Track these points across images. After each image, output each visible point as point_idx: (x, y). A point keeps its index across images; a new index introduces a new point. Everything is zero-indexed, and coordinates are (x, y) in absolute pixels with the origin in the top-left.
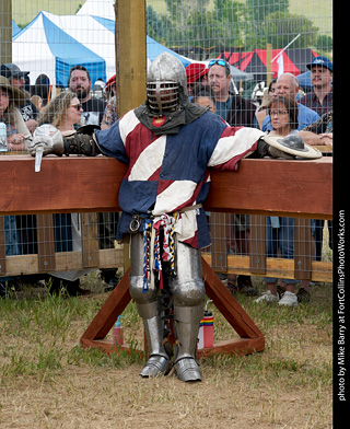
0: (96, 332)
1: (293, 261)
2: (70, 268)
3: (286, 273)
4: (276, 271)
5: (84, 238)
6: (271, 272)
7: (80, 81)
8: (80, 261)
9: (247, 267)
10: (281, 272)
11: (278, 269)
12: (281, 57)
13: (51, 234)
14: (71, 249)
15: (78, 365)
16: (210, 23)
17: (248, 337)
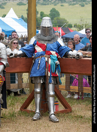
0: (25, 107)
1: (78, 87)
2: (14, 88)
3: (76, 90)
4: (73, 90)
5: (19, 80)
6: (71, 90)
7: (15, 36)
8: (17, 86)
9: (64, 88)
10: (74, 90)
11: (73, 89)
12: (61, 29)
13: (10, 79)
14: (15, 83)
15: (21, 116)
16: (39, 20)
17: (67, 108)
